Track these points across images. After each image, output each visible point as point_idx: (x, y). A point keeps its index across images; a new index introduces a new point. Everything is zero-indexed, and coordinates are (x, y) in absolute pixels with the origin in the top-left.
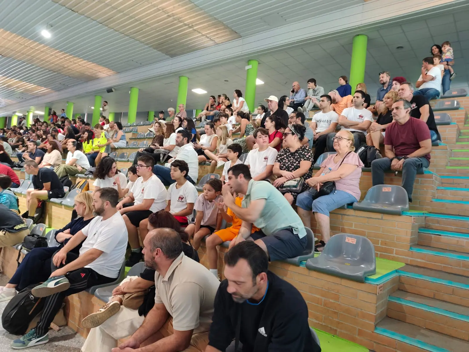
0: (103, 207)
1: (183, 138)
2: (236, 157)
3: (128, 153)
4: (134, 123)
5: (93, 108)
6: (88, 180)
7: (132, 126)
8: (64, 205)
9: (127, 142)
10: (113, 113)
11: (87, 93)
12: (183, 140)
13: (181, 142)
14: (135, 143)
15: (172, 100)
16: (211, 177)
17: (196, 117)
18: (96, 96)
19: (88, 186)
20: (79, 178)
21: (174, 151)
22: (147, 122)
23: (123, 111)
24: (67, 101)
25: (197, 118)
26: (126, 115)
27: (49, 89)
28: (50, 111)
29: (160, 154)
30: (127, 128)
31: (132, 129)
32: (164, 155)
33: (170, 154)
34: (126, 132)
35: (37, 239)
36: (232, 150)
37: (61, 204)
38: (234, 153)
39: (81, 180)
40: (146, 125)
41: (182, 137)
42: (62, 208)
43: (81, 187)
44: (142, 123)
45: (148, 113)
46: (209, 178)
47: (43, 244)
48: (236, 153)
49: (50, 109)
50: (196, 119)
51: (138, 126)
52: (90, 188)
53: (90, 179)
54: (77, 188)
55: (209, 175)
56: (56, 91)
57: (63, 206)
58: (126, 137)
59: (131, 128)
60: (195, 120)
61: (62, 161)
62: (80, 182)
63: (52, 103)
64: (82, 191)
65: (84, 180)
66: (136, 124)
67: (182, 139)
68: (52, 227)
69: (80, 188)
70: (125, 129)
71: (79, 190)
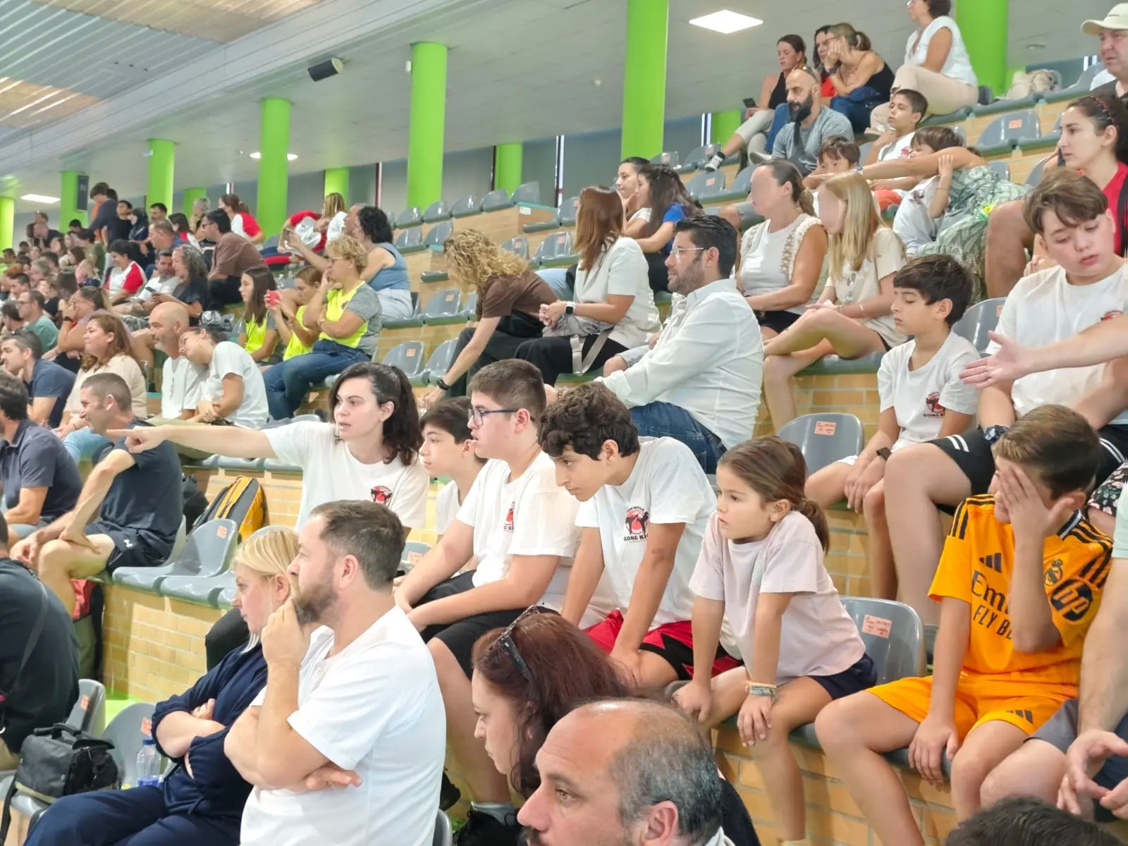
0: (330, 580)
1: (700, 253)
2: (941, 326)
3: (423, 344)
4: (436, 206)
5: (256, 155)
6: (260, 480)
7: (430, 221)
8: (172, 595)
9: (414, 297)
10: (343, 169)
11: (228, 91)
12: (698, 259)
13: (689, 269)
14: (450, 298)
15: (598, 82)
16: (817, 431)
17: (717, 147)
18: (263, 100)
19: (264, 506)
20: (222, 471)
21: (632, 322)
22: (494, 197)
23: (382, 156)
24: (149, 134)
25: (725, 151)
26: (399, 170)
27: (73, 91)
28: (82, 187)
29: (568, 338)
30: (407, 231)
31: (432, 234)
32: (589, 340)
33: (615, 336)
34: (405, 251)
35: (75, 747)
36: (922, 293)
37: (157, 590)
38: (930, 303)
39: (232, 479)
40: (490, 210)
41: (693, 249)
42: (162, 607)
43: (235, 511)
44: (470, 200)
45: (491, 155)
46: (807, 435)
47: (99, 768)
48: (936, 307)
49: (83, 180)
50: (721, 155)
51: (454, 220)
52: (271, 513)
53: (268, 475)
54: (216, 518)
55: (809, 421)
56: (103, 99)
57: (167, 599)
58: (409, 273)
59: (426, 228)
60: (717, 159)
61: (149, 401)
62: (226, 490)
63: (87, 152)
64: (239, 526)
65: (245, 480)
66: (445, 209)
67: (694, 256)
68: (130, 695)
69: (228, 517)
70: (402, 237)
71: (229, 527)
